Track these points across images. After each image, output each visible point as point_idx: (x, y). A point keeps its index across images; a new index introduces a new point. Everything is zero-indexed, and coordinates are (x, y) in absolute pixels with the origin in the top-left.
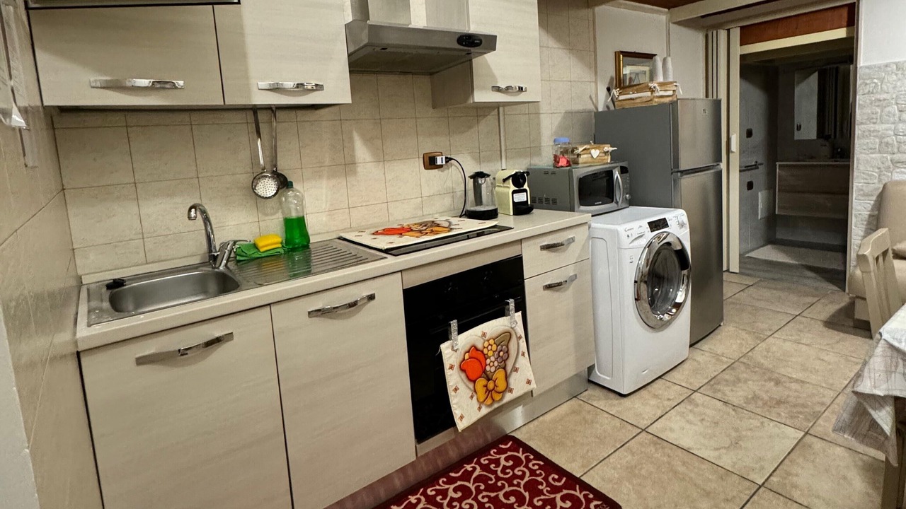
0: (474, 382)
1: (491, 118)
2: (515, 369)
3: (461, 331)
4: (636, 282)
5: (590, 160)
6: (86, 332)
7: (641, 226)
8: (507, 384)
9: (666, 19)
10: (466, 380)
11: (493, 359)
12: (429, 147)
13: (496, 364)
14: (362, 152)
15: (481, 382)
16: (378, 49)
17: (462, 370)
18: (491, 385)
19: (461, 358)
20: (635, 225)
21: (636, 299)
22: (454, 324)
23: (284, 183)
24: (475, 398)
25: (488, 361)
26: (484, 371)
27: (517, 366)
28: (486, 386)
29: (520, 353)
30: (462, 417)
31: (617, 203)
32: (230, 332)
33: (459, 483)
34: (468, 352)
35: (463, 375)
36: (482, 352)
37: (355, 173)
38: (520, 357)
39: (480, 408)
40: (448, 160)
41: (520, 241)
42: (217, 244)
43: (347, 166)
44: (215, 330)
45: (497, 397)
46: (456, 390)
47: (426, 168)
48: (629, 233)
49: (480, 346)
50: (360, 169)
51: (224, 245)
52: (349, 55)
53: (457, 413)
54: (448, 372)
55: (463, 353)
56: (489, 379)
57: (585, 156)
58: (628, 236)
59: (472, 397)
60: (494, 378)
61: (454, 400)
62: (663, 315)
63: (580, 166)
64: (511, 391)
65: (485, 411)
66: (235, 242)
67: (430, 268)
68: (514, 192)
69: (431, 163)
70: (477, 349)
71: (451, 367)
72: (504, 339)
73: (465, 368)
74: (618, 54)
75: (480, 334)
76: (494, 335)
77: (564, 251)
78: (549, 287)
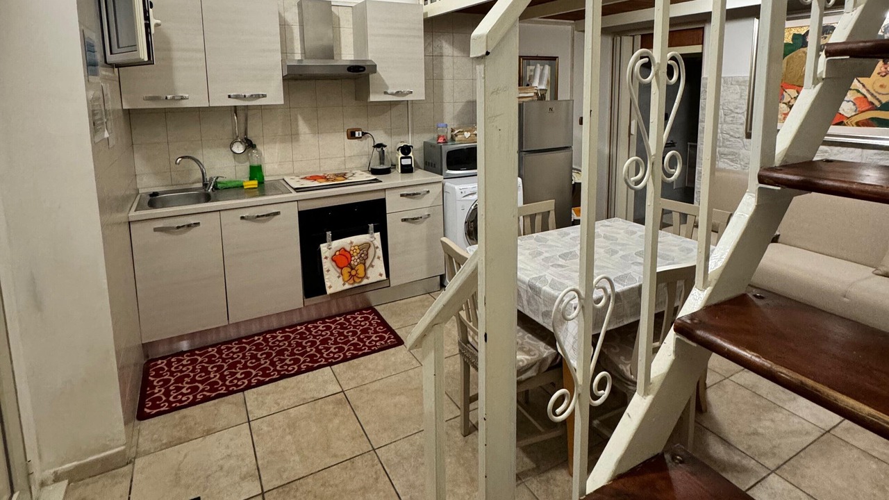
0: (342, 268)
2: (372, 266)
3: (334, 238)
4: (466, 223)
5: (463, 139)
6: (134, 214)
8: (365, 274)
9: (572, 29)
10: (336, 267)
11: (356, 257)
12: (352, 126)
13: (358, 260)
14: (303, 127)
15: (346, 270)
17: (333, 260)
18: (353, 273)
19: (333, 254)
21: (466, 234)
22: (329, 234)
23: (250, 145)
24: (341, 278)
25: (353, 258)
26: (350, 264)
27: (373, 264)
28: (350, 272)
29: (376, 257)
30: (330, 287)
32: (198, 222)
33: (328, 324)
34: (339, 251)
35: (334, 264)
36: (349, 252)
37: (298, 140)
38: (376, 260)
39: (344, 284)
40: (364, 134)
41: (385, 190)
42: (208, 177)
43: (293, 136)
44: (192, 220)
45: (357, 280)
46: (328, 271)
47: (348, 138)
48: (463, 190)
49: (348, 249)
50: (302, 138)
51: (211, 179)
52: (283, 77)
53: (327, 284)
54: (324, 261)
55: (335, 251)
56: (352, 269)
57: (461, 136)
58: (461, 193)
59: (339, 277)
60: (356, 269)
61: (326, 277)
63: (456, 142)
64: (368, 278)
65: (347, 286)
66: (217, 178)
67: (317, 200)
68: (402, 158)
69: (352, 135)
70: (345, 251)
71: (326, 258)
72: (365, 248)
73: (335, 259)
75: (349, 242)
76: (359, 244)
77: (421, 198)
78: (404, 220)
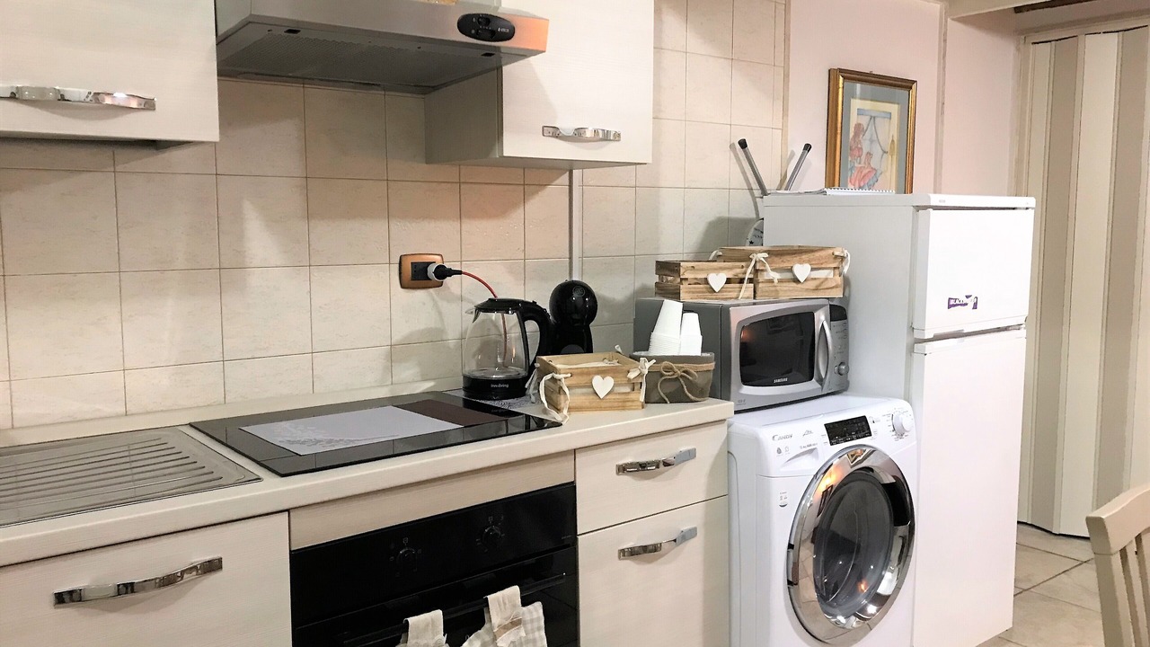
1: (554, 193)
4: (790, 546)
7: (809, 432)
9: (941, 9)
12: (413, 243)
14: (260, 243)
16: (281, 31)
20: (797, 428)
21: (789, 583)
31: (821, 381)
37: (241, 287)
41: (572, 453)
43: (226, 273)
47: (404, 285)
48: (782, 444)
50: (256, 279)
58: (779, 451)
62: (847, 617)
69: (414, 276)
74: (833, 75)
